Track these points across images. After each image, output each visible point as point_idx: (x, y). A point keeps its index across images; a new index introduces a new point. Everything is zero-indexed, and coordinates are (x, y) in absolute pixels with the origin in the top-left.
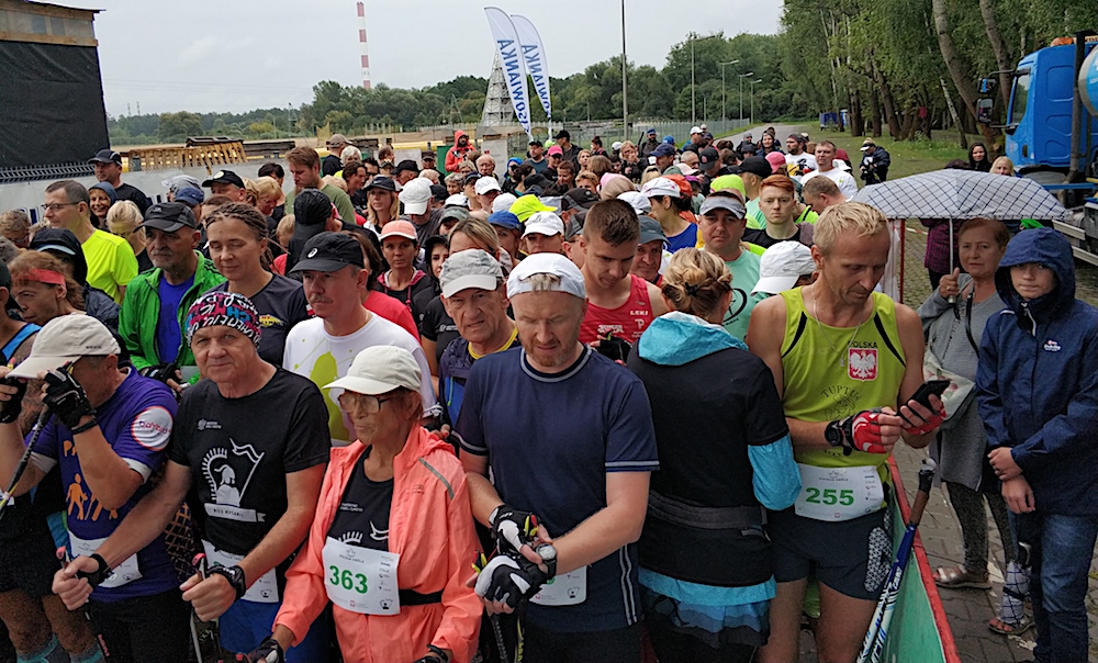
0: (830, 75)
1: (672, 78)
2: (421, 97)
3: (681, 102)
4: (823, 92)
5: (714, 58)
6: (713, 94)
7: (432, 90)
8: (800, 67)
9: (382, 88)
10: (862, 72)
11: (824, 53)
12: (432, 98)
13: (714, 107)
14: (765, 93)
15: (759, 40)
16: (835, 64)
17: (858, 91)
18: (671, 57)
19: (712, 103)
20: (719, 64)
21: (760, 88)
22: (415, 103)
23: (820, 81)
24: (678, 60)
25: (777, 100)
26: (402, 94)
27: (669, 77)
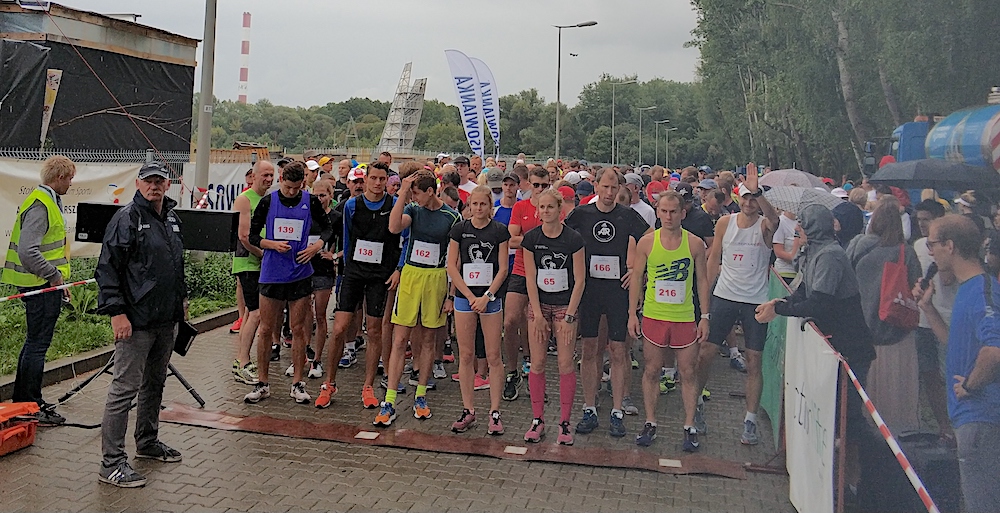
0: (748, 129)
1: (584, 118)
2: (308, 117)
3: (592, 143)
4: (740, 145)
5: (628, 102)
6: (626, 138)
7: (320, 110)
8: (717, 120)
9: (264, 104)
10: (779, 129)
11: (741, 107)
12: (320, 119)
13: (627, 152)
14: (679, 142)
15: (674, 87)
16: (753, 120)
17: (775, 148)
18: (583, 96)
19: (625, 147)
20: (632, 108)
21: (674, 137)
22: (300, 123)
23: (736, 135)
24: (590, 100)
25: (692, 150)
26: (286, 113)
27: (581, 116)
